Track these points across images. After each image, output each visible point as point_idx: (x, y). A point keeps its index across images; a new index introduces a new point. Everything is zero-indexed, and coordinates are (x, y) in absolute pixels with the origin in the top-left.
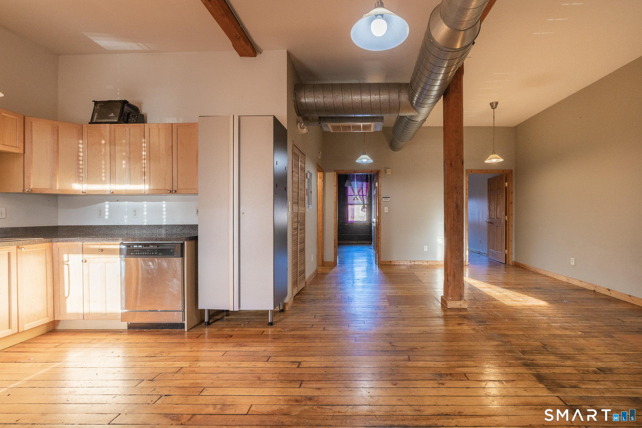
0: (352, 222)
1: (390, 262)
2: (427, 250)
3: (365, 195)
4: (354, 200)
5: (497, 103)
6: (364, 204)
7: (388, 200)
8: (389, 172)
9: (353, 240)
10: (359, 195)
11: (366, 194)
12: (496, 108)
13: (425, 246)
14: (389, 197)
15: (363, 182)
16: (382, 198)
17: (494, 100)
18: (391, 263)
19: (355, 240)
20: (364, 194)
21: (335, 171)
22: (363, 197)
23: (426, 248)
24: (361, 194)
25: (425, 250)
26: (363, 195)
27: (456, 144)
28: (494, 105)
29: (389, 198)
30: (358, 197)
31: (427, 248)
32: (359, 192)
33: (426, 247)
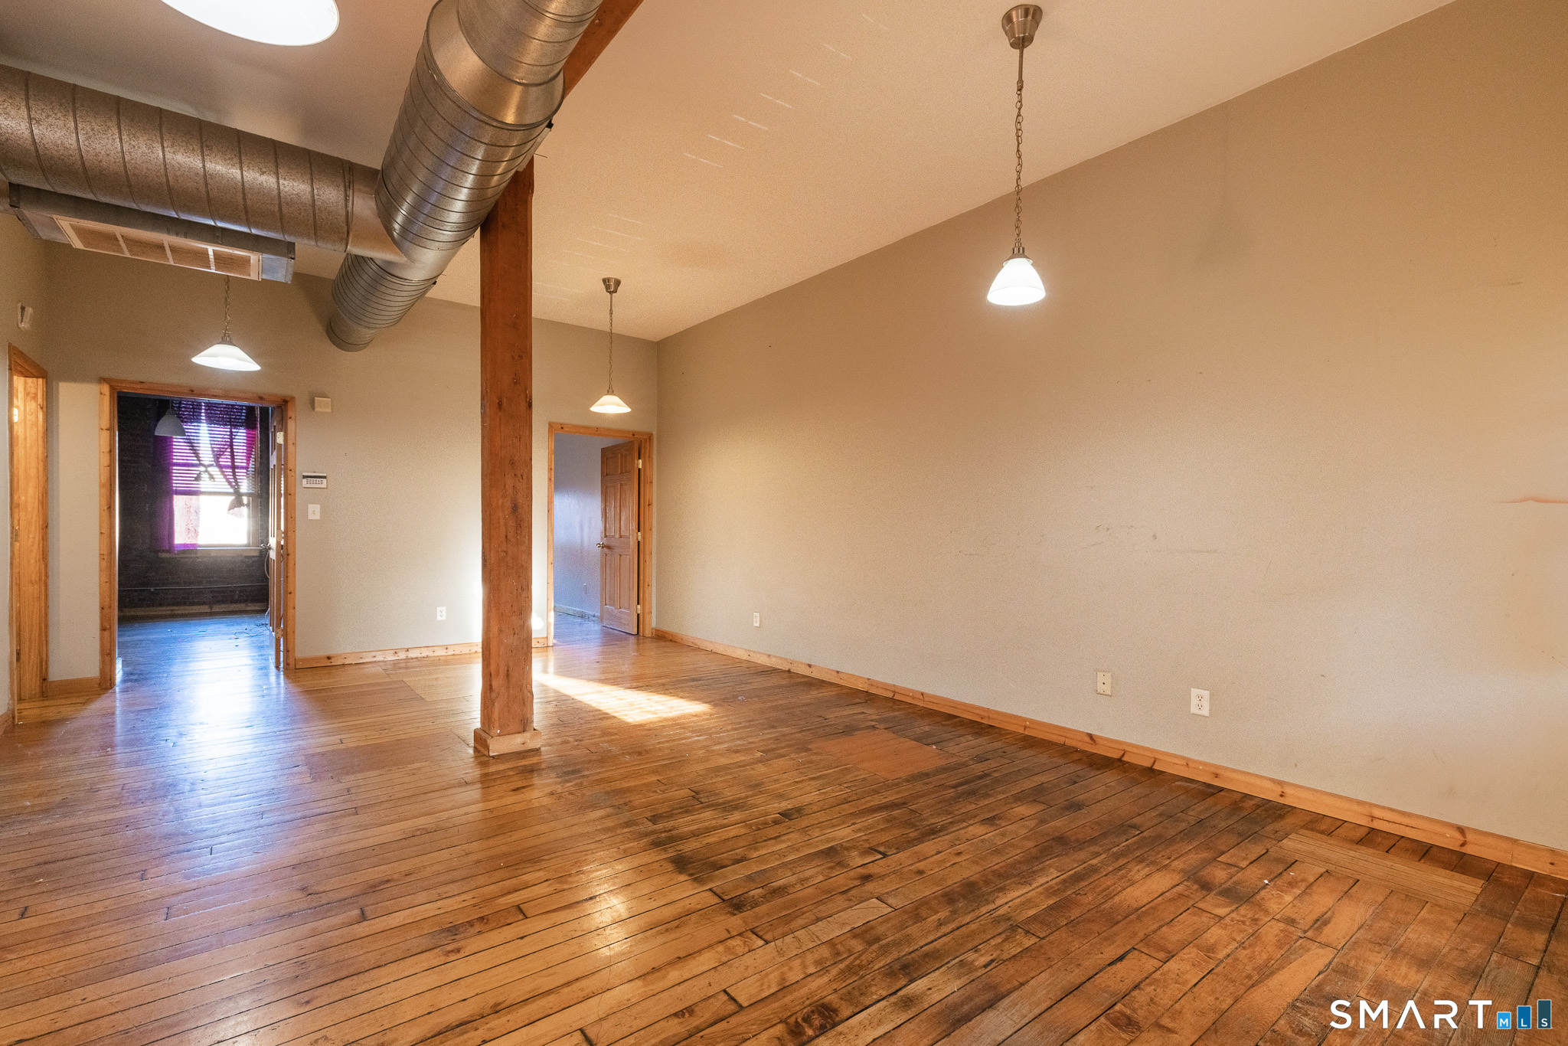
0: (189, 549)
1: (329, 658)
2: (444, 618)
3: (242, 468)
4: (198, 478)
5: (618, 283)
6: (238, 495)
7: (322, 486)
8: (323, 405)
9: (193, 604)
10: (220, 467)
11: (248, 464)
12: (615, 291)
13: (439, 609)
14: (325, 477)
15: (236, 427)
16: (298, 477)
17: (613, 275)
18: (332, 660)
19: (204, 603)
20: (240, 460)
21: (102, 380)
22: (234, 473)
23: (442, 613)
24: (225, 460)
25: (439, 618)
26: (234, 467)
27: (513, 357)
28: (611, 286)
29: (324, 480)
30: (215, 471)
31: (444, 613)
32: (217, 456)
33: (441, 611)
